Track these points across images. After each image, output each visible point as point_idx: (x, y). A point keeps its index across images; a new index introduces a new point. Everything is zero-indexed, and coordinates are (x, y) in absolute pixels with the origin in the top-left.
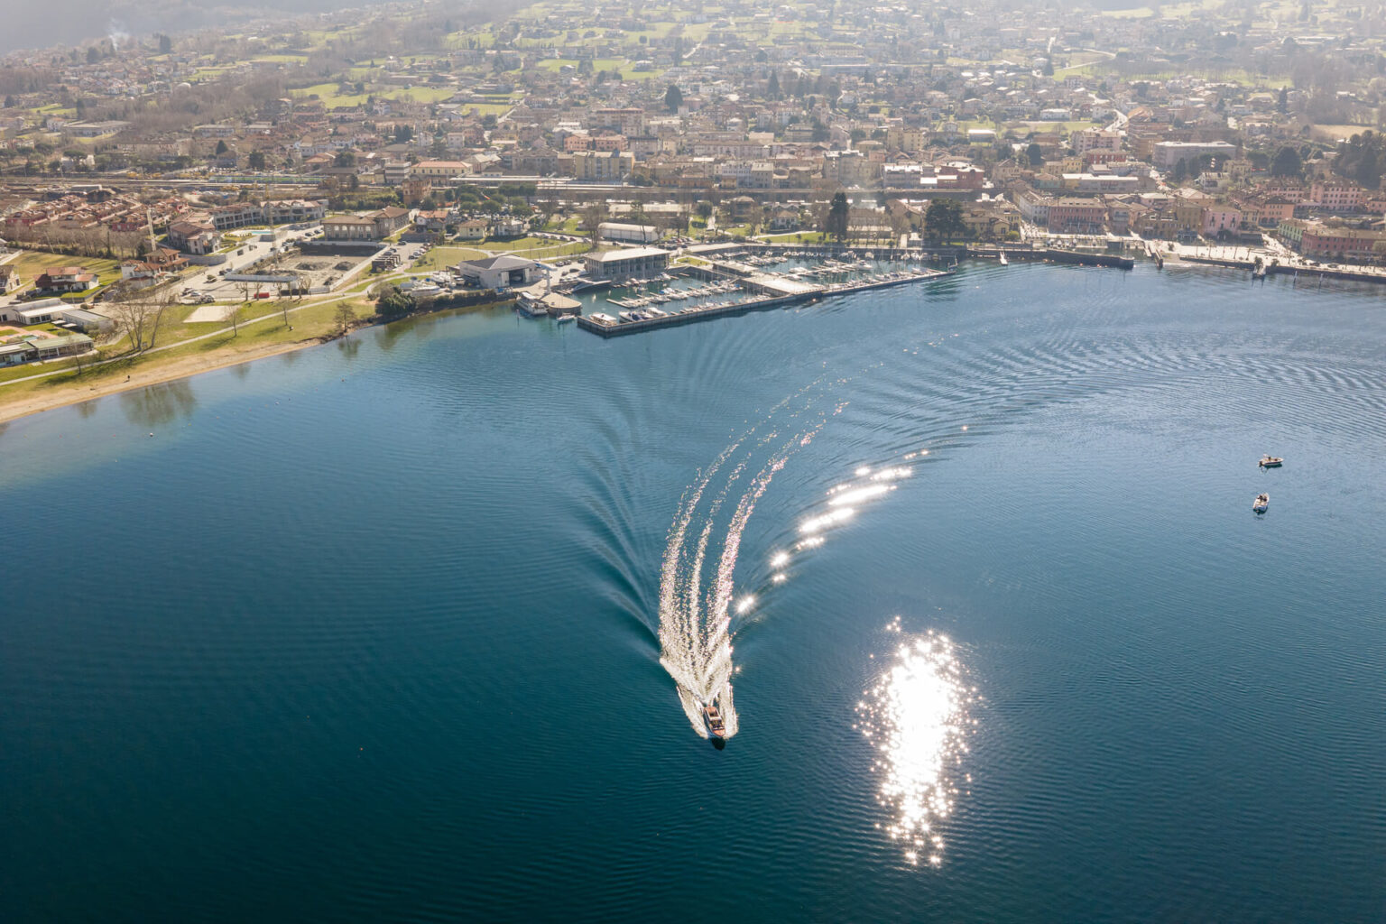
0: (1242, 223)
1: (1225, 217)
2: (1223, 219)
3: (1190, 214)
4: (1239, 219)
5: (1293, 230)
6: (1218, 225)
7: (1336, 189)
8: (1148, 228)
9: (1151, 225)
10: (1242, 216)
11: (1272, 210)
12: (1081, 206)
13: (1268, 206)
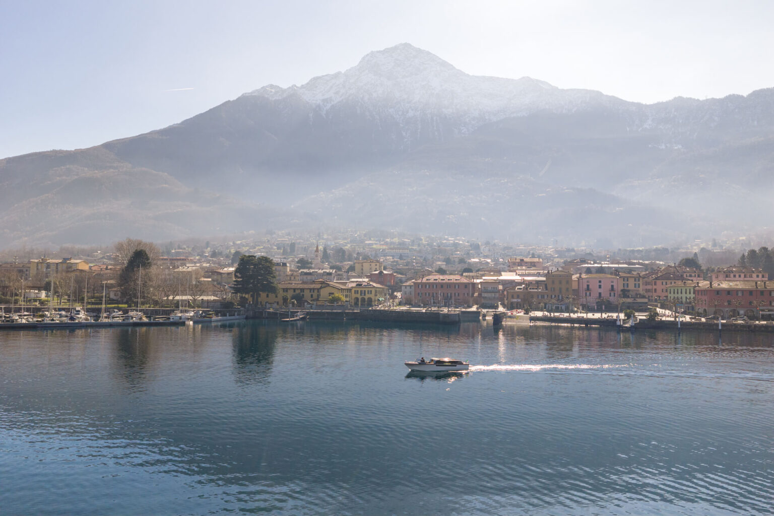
0: (622, 290)
1: (602, 284)
2: (600, 287)
3: (560, 282)
4: (619, 286)
5: (684, 291)
6: (595, 295)
7: (737, 275)
8: (515, 300)
9: (518, 297)
10: (621, 282)
11: (664, 287)
12: (446, 281)
13: (659, 282)
